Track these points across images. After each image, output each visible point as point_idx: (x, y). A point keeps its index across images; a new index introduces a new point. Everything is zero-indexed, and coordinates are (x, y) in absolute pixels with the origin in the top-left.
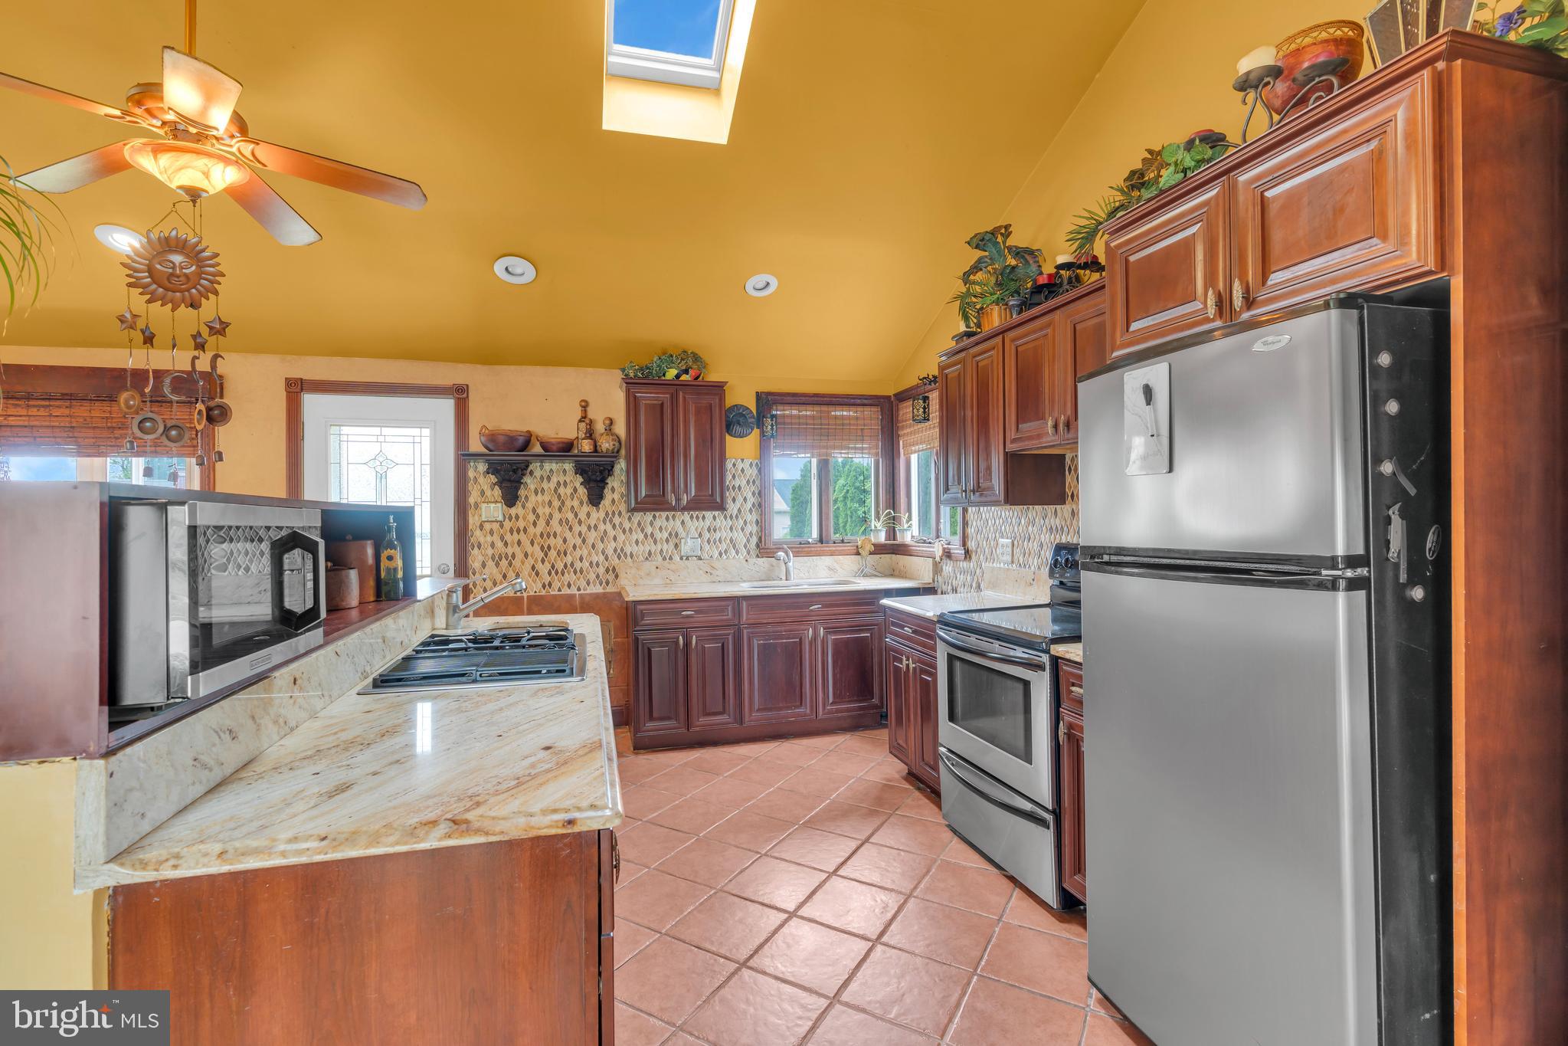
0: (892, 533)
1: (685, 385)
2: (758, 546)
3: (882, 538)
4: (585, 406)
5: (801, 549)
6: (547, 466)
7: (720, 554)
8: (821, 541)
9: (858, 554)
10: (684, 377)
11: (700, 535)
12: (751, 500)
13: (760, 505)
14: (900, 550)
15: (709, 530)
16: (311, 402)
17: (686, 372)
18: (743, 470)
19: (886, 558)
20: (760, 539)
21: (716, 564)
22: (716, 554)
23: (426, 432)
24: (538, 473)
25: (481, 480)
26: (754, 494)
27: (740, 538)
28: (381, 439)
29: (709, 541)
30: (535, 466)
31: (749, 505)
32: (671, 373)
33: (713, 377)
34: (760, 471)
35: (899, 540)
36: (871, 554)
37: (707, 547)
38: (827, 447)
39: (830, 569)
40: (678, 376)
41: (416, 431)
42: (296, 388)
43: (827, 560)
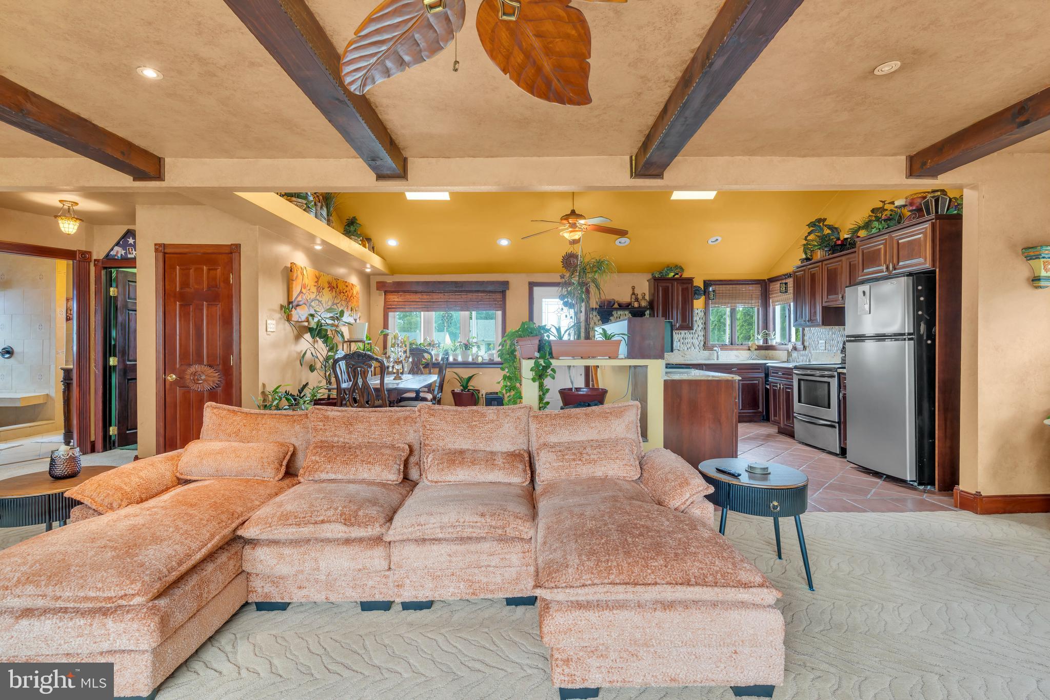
0: (766, 341)
1: (677, 279)
2: (704, 346)
3: (761, 343)
4: (633, 288)
5: (723, 347)
6: (619, 313)
7: (688, 349)
8: (732, 344)
9: (749, 350)
10: (677, 276)
11: (679, 341)
12: (701, 326)
13: (705, 328)
14: (771, 348)
15: (683, 339)
16: (536, 290)
17: (677, 274)
18: (697, 314)
19: (763, 352)
20: (705, 343)
21: (686, 353)
22: (686, 349)
24: (615, 315)
25: (594, 318)
26: (702, 323)
27: (696, 342)
29: (683, 343)
30: (614, 313)
31: (700, 328)
32: (672, 274)
33: (686, 275)
34: (705, 314)
35: (770, 343)
36: (756, 350)
37: (682, 346)
38: (735, 303)
39: (736, 356)
40: (674, 276)
42: (532, 285)
43: (735, 352)
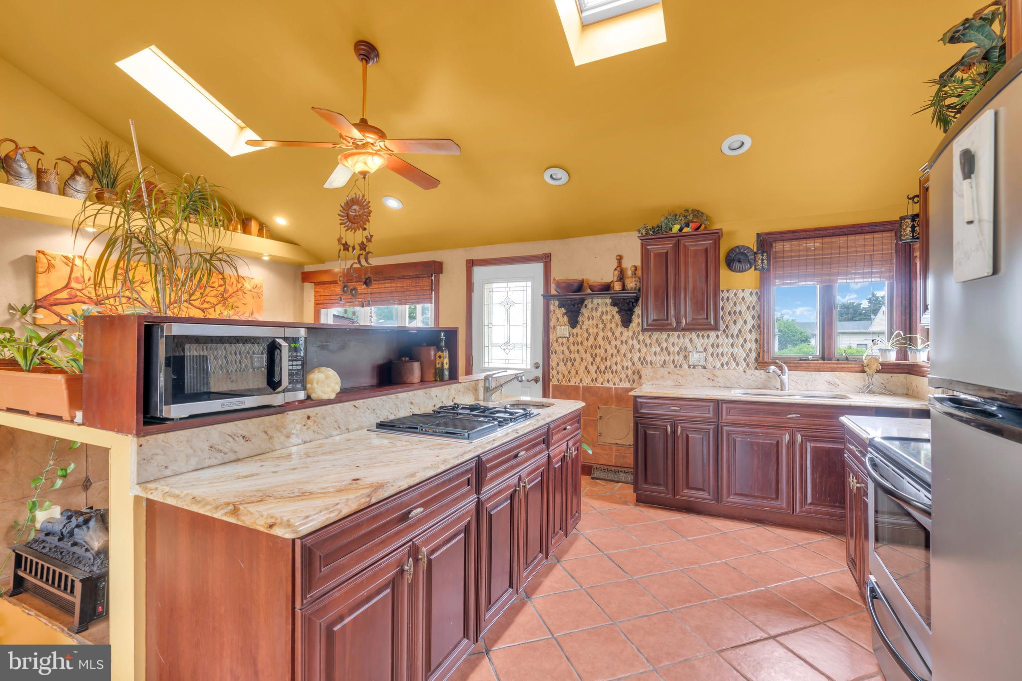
0: (903, 354)
1: (687, 236)
2: (756, 360)
3: (892, 357)
5: (800, 364)
6: (596, 301)
7: (722, 365)
8: (823, 358)
9: (863, 371)
10: (686, 230)
11: (705, 350)
12: (751, 323)
13: (759, 326)
14: (914, 370)
15: (713, 346)
16: (477, 271)
17: (687, 225)
18: (743, 298)
19: (900, 378)
20: (759, 354)
21: (717, 373)
22: (719, 365)
23: (529, 283)
24: (590, 306)
25: (557, 311)
26: (753, 317)
27: (741, 353)
28: (508, 289)
29: (712, 355)
30: (588, 302)
31: (749, 326)
32: (676, 228)
33: (717, 226)
34: (759, 298)
35: (911, 360)
36: (878, 372)
37: (710, 359)
38: (830, 275)
39: (829, 383)
40: (681, 230)
41: (524, 284)
42: (471, 264)
43: (827, 376)
